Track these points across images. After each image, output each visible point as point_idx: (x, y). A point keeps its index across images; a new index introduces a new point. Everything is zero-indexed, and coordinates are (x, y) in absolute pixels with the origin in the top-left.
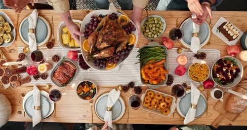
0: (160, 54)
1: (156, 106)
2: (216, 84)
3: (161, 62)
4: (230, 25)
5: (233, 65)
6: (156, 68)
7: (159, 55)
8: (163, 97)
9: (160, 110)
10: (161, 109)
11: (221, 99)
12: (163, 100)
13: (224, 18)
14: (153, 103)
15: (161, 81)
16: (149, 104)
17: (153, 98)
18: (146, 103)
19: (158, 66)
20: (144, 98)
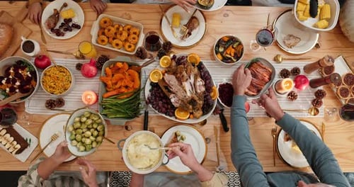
0: (110, 107)
1: (121, 29)
2: (32, 62)
3: (109, 94)
4: (10, 150)
5: (5, 91)
6: (118, 86)
7: (112, 105)
8: (110, 43)
9: (115, 23)
10: (113, 26)
11: (24, 40)
12: (111, 39)
13: (19, 161)
14: (125, 34)
15: (112, 66)
16: (131, 32)
17: (126, 40)
18: (135, 33)
19: (115, 90)
20: (138, 40)
